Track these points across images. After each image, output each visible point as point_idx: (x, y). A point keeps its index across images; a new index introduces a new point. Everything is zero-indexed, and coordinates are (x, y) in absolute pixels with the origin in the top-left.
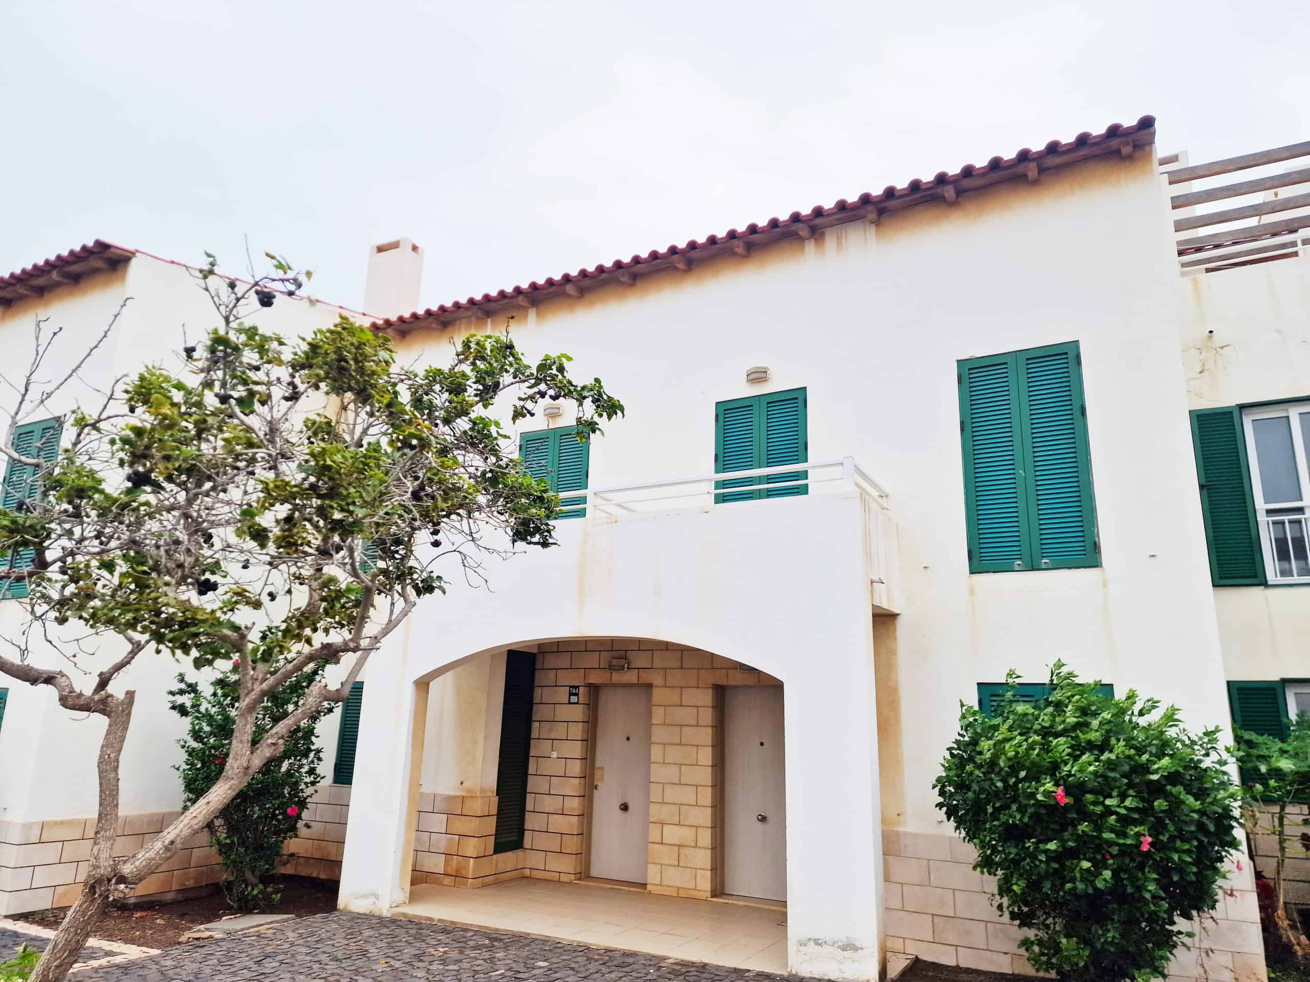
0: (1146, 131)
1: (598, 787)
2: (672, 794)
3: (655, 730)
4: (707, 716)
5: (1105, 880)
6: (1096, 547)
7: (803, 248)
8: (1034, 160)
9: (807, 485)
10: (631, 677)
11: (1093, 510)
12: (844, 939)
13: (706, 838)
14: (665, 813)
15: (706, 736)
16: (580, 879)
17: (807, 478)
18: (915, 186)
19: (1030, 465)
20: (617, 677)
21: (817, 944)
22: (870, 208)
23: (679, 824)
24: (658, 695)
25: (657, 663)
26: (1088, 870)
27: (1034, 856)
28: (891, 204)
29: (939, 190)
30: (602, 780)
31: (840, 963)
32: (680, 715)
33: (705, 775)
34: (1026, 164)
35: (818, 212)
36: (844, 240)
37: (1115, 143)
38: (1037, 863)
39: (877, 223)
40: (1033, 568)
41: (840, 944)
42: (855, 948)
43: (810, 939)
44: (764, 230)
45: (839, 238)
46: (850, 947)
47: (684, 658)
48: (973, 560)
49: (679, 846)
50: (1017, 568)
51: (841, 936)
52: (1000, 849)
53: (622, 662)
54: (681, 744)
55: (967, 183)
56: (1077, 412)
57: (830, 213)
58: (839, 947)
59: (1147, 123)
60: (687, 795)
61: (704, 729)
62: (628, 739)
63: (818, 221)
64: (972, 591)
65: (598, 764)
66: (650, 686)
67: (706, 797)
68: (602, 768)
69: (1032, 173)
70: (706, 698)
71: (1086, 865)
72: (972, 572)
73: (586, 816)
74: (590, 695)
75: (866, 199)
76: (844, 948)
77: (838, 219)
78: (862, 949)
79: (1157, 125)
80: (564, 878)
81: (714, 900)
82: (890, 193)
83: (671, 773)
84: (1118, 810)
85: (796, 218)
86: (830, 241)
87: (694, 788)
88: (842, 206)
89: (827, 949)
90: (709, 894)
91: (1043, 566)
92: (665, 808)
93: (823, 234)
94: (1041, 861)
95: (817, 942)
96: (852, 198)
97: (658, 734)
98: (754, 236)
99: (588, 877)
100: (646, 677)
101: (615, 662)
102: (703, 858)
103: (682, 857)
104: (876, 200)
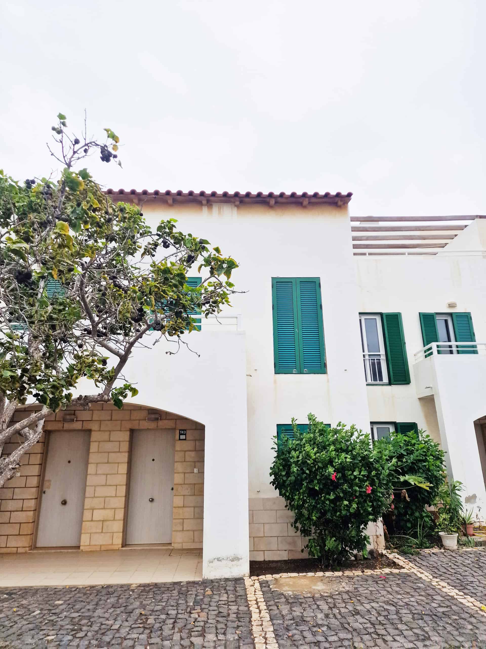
0: (349, 198)
1: (46, 493)
2: (101, 491)
3: (91, 455)
4: (125, 446)
5: (354, 508)
6: (325, 365)
7: (202, 209)
8: (308, 197)
9: (200, 326)
10: (77, 426)
11: (324, 349)
12: (233, 556)
13: (120, 514)
14: (95, 503)
15: (124, 457)
16: (31, 550)
17: (201, 323)
18: (259, 195)
19: (300, 328)
20: (67, 426)
21: (218, 560)
22: (237, 199)
23: (104, 508)
24: (95, 436)
25: (95, 418)
26: (347, 505)
27: (324, 502)
28: (247, 200)
29: (268, 200)
30: (49, 487)
31: (230, 568)
32: (108, 446)
33: (123, 479)
34: (304, 198)
35: (214, 194)
36: (222, 210)
37: (337, 199)
38: (325, 505)
39: (238, 207)
40: (301, 373)
41: (231, 558)
42: (238, 559)
43: (214, 559)
44: (185, 195)
45: (219, 209)
46: (236, 559)
47: (113, 414)
48: (276, 368)
49: (103, 521)
50: (294, 372)
51: (231, 554)
52: (308, 501)
53: (73, 417)
54: (108, 463)
55: (280, 200)
56: (319, 307)
57: (219, 196)
58: (230, 560)
59: (350, 195)
60: (111, 491)
61: (124, 454)
62: (69, 462)
63: (212, 198)
64: (275, 382)
65: (46, 478)
66: (90, 431)
67: (122, 490)
68: (49, 481)
69: (306, 202)
70: (126, 436)
71: (346, 503)
72: (275, 373)
73: (37, 510)
74: (45, 438)
75: (237, 194)
76: (232, 560)
77: (220, 200)
78: (241, 559)
79: (352, 197)
80: (20, 550)
81: (124, 549)
82: (248, 195)
83: (101, 480)
84: (359, 476)
85: (202, 194)
86: (215, 209)
87: (115, 487)
88: (225, 194)
89: (224, 562)
90: (121, 546)
91: (305, 372)
92: (96, 500)
93: (211, 205)
94: (327, 504)
95: (219, 560)
96: (231, 192)
97: (93, 458)
98: (179, 197)
99: (36, 548)
100: (87, 426)
101: (68, 417)
102: (118, 526)
103: (105, 527)
104: (241, 196)
